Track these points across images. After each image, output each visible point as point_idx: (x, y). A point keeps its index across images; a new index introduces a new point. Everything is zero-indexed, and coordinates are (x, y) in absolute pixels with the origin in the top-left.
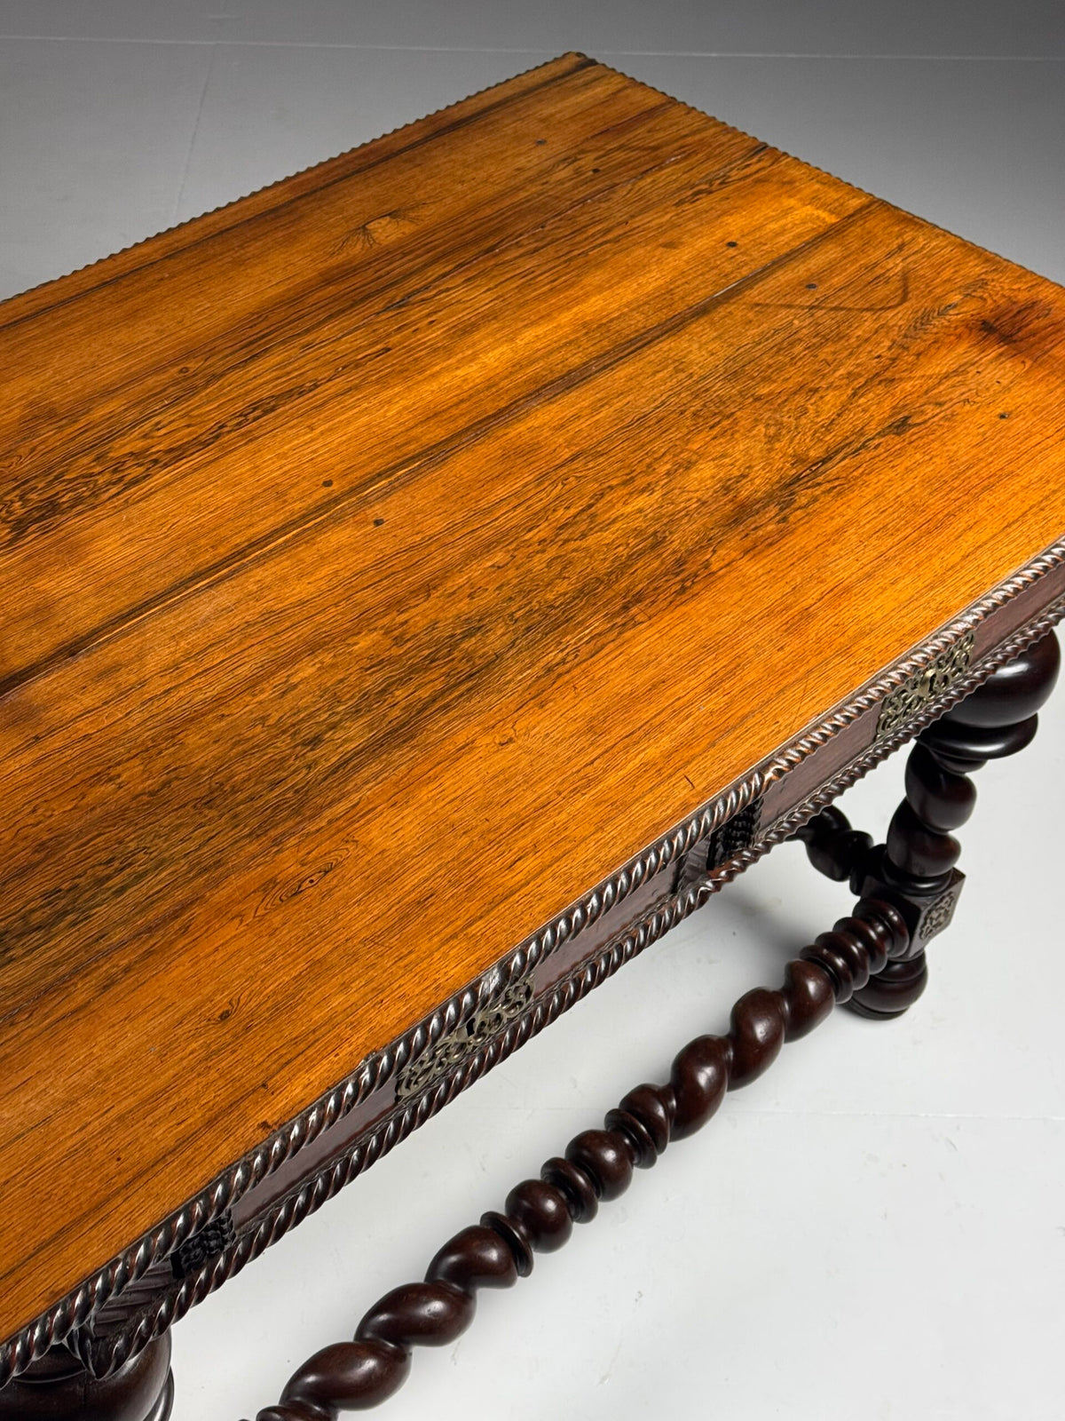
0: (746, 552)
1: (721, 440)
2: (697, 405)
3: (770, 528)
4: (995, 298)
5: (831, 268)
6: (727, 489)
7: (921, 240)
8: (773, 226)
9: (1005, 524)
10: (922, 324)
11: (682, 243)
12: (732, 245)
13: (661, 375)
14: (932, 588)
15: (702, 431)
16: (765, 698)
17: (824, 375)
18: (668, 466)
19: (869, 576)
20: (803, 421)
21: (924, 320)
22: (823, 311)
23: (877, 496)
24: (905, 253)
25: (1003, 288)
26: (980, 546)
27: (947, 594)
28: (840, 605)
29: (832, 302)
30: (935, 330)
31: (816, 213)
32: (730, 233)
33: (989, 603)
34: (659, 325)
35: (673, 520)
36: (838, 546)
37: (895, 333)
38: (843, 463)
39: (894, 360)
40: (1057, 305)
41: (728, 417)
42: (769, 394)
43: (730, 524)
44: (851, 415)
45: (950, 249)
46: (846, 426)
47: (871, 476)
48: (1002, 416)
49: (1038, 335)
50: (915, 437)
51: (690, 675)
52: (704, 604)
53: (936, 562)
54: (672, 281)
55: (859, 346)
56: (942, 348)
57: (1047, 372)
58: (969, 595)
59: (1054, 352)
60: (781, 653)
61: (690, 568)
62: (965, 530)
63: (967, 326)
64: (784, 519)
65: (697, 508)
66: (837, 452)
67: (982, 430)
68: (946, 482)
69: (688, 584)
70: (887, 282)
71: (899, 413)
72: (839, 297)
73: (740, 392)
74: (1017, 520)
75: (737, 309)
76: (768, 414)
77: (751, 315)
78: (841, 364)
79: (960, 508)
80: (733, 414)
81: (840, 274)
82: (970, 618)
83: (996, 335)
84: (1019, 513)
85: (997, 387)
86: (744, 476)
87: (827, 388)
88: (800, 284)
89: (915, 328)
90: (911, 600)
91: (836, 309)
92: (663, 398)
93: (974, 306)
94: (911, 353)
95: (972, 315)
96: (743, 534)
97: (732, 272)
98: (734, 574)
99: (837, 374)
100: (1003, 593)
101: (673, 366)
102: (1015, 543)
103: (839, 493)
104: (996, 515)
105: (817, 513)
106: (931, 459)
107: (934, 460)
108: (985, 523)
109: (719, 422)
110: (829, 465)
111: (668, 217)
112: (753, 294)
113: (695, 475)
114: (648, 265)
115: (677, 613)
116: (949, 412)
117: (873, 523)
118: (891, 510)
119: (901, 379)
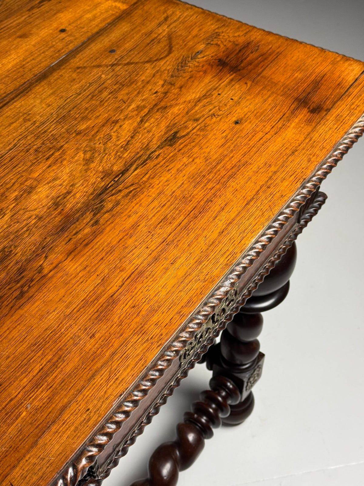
0: (69, 254)
1: (54, 167)
2: (39, 143)
3: (87, 230)
4: (225, 44)
5: (124, 38)
6: (56, 204)
7: (178, 13)
8: (89, 16)
9: (245, 203)
10: (182, 67)
11: (31, 34)
12: (63, 31)
13: (14, 125)
14: (200, 263)
15: (41, 162)
16: (79, 387)
17: (122, 111)
18: (16, 193)
19: (156, 259)
20: (109, 144)
21: (182, 64)
22: (120, 67)
23: (159, 194)
24: (168, 22)
25: (229, 36)
26: (230, 223)
27: (211, 265)
28: (136, 288)
29: (126, 60)
30: (190, 70)
31: (114, 4)
32: (61, 24)
33: (239, 268)
34: (14, 90)
35: (18, 236)
36: (134, 238)
37: (166, 75)
38: (136, 172)
39: (166, 93)
40: (263, 43)
41: (59, 150)
42: (86, 129)
43: (58, 233)
44: (140, 136)
45: (195, 16)
46: (137, 145)
47: (155, 180)
48: (236, 123)
49: (253, 64)
50: (182, 146)
51: (22, 373)
52: (37, 304)
53: (201, 240)
54: (24, 60)
55: (143, 87)
56: (195, 81)
57: (262, 87)
58: (226, 265)
59: (264, 73)
60: (92, 340)
61: (28, 274)
62: (219, 212)
63: (209, 64)
64: (97, 222)
65: (35, 224)
66: (131, 165)
67: (224, 134)
68: (204, 176)
69: (26, 289)
70: (159, 42)
71: (171, 130)
72: (130, 56)
73: (67, 130)
74: (253, 198)
75: (66, 73)
76: (84, 144)
77: (74, 75)
78: (133, 101)
79: (215, 195)
80: (62, 146)
81: (130, 41)
82: (227, 283)
83: (228, 67)
84: (254, 193)
85: (231, 102)
86: (69, 193)
87: (124, 119)
88: (105, 50)
89: (178, 69)
90: (186, 276)
91: (128, 64)
92: (15, 141)
93: (213, 50)
94: (176, 87)
95: (212, 57)
96: (67, 239)
97: (63, 49)
98: (59, 275)
99: (131, 107)
100: (249, 258)
101: (23, 118)
102: (254, 217)
103: (134, 196)
104: (239, 196)
105: (119, 214)
106: (193, 160)
107: (195, 161)
108: (232, 204)
109: (52, 154)
110: (127, 175)
111: (23, 18)
112: (76, 62)
113: (35, 197)
114: (10, 50)
115: (15, 318)
116: (203, 124)
117: (157, 216)
118: (169, 203)
119: (171, 106)
